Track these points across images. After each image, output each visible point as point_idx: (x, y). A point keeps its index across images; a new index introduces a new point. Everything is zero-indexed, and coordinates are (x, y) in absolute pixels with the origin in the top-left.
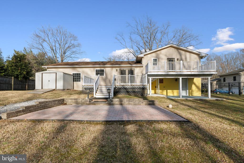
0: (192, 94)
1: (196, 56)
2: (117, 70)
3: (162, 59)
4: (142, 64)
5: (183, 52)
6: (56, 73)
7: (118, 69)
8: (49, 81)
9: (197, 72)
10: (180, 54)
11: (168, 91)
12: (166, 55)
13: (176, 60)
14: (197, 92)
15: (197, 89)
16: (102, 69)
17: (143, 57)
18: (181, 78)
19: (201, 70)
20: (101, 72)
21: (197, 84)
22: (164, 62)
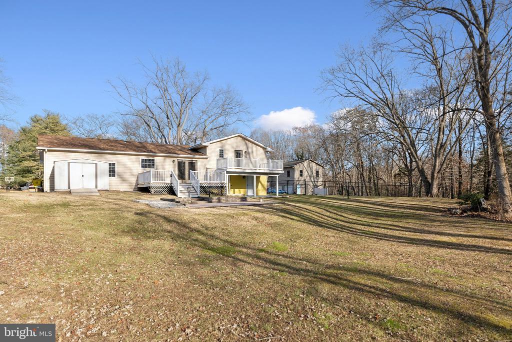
0: (257, 193)
1: (261, 150)
2: (174, 161)
3: (229, 151)
4: (205, 154)
5: (250, 144)
6: (96, 164)
7: (176, 159)
8: (83, 176)
9: (269, 170)
10: (247, 147)
11: (235, 190)
12: (232, 147)
13: (244, 153)
14: (263, 191)
15: (262, 188)
16: (151, 158)
17: (207, 146)
18: (255, 176)
19: (271, 169)
20: (149, 162)
21: (263, 183)
22: (230, 155)
